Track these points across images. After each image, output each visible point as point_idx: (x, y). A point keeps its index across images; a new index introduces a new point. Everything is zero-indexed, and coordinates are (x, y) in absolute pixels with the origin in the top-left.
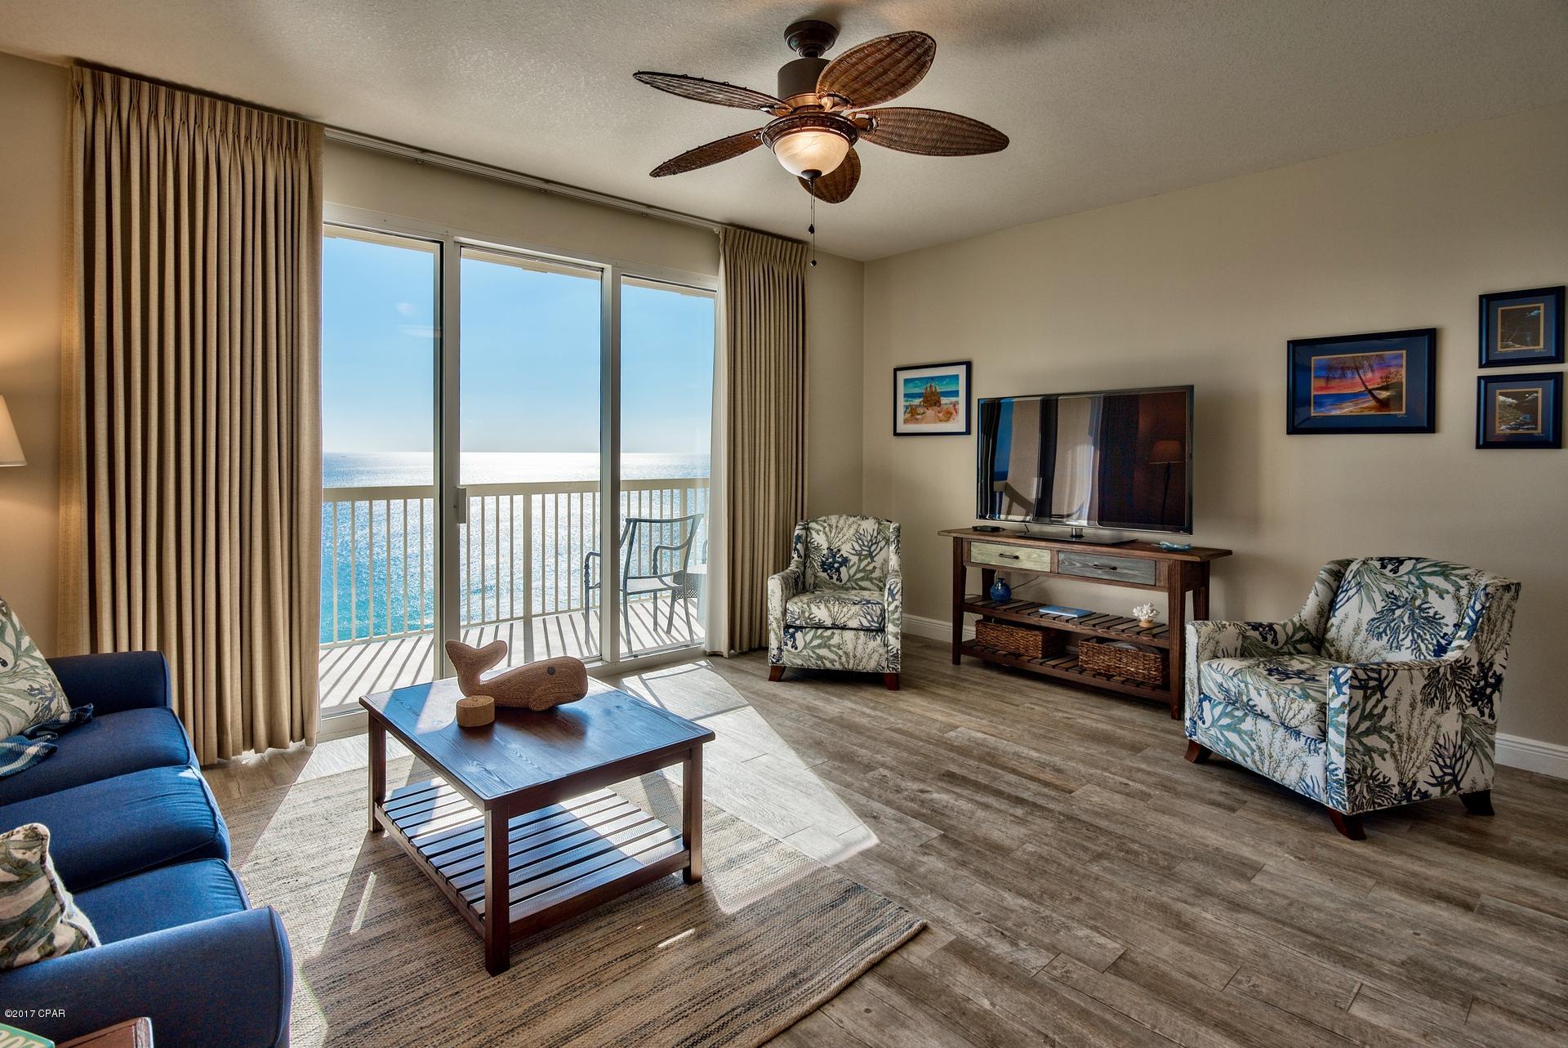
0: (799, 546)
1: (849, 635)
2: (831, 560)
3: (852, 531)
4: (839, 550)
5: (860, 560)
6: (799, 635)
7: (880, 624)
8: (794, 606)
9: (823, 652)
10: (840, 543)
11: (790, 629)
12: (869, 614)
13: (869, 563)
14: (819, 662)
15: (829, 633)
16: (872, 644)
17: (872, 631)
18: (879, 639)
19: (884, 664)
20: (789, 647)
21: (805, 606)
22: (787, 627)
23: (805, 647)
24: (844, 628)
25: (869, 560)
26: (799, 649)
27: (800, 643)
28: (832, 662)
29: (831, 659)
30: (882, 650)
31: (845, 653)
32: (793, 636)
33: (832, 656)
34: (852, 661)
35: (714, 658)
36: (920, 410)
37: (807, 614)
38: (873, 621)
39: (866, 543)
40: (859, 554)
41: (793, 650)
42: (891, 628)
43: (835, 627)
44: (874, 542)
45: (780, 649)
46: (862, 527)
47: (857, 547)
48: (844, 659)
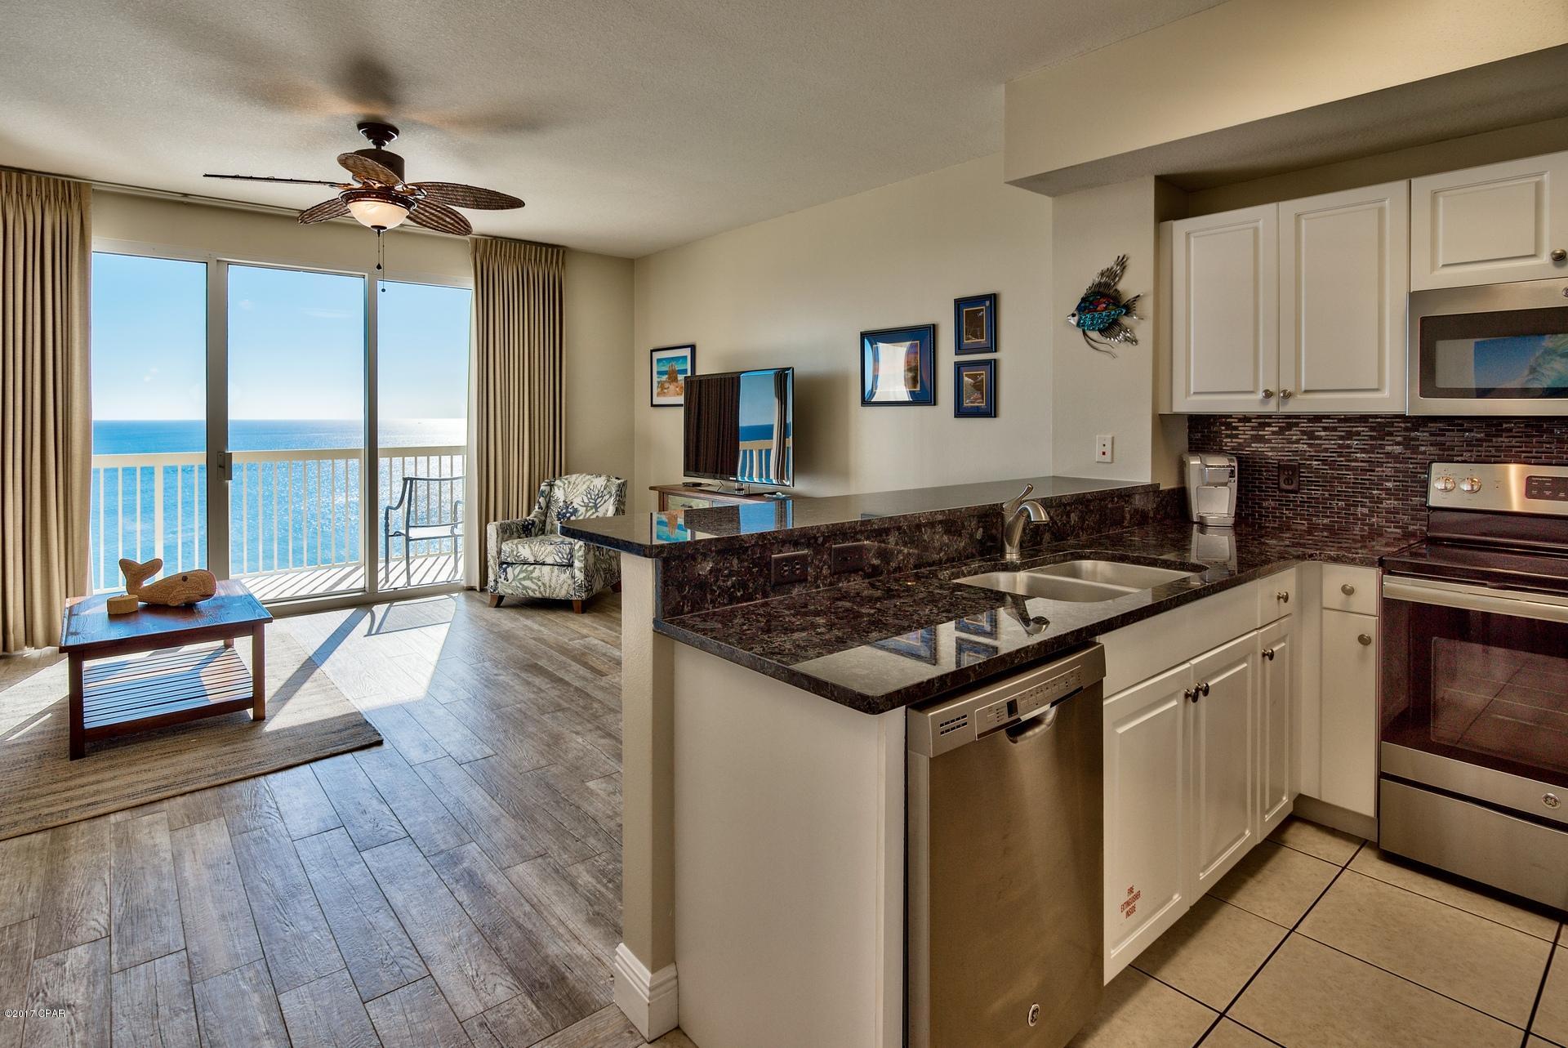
0: (542, 500)
1: (546, 569)
2: (564, 511)
3: (585, 487)
4: (572, 503)
5: (587, 511)
6: (509, 570)
7: (569, 560)
8: (506, 547)
9: (527, 583)
11: (504, 564)
13: (593, 513)
14: (524, 592)
15: (532, 567)
17: (564, 566)
18: (568, 572)
19: (572, 592)
20: (502, 579)
22: (502, 563)
24: (543, 564)
25: (594, 510)
26: (510, 581)
27: (510, 576)
28: (534, 591)
29: (534, 590)
30: (570, 582)
31: (543, 584)
32: (505, 570)
33: (534, 587)
34: (548, 591)
35: (470, 593)
36: (667, 385)
37: (515, 553)
39: (593, 497)
40: (587, 506)
41: (505, 582)
42: (577, 564)
43: (536, 563)
44: (600, 495)
45: (496, 581)
46: (594, 483)
47: (586, 501)
48: (542, 589)
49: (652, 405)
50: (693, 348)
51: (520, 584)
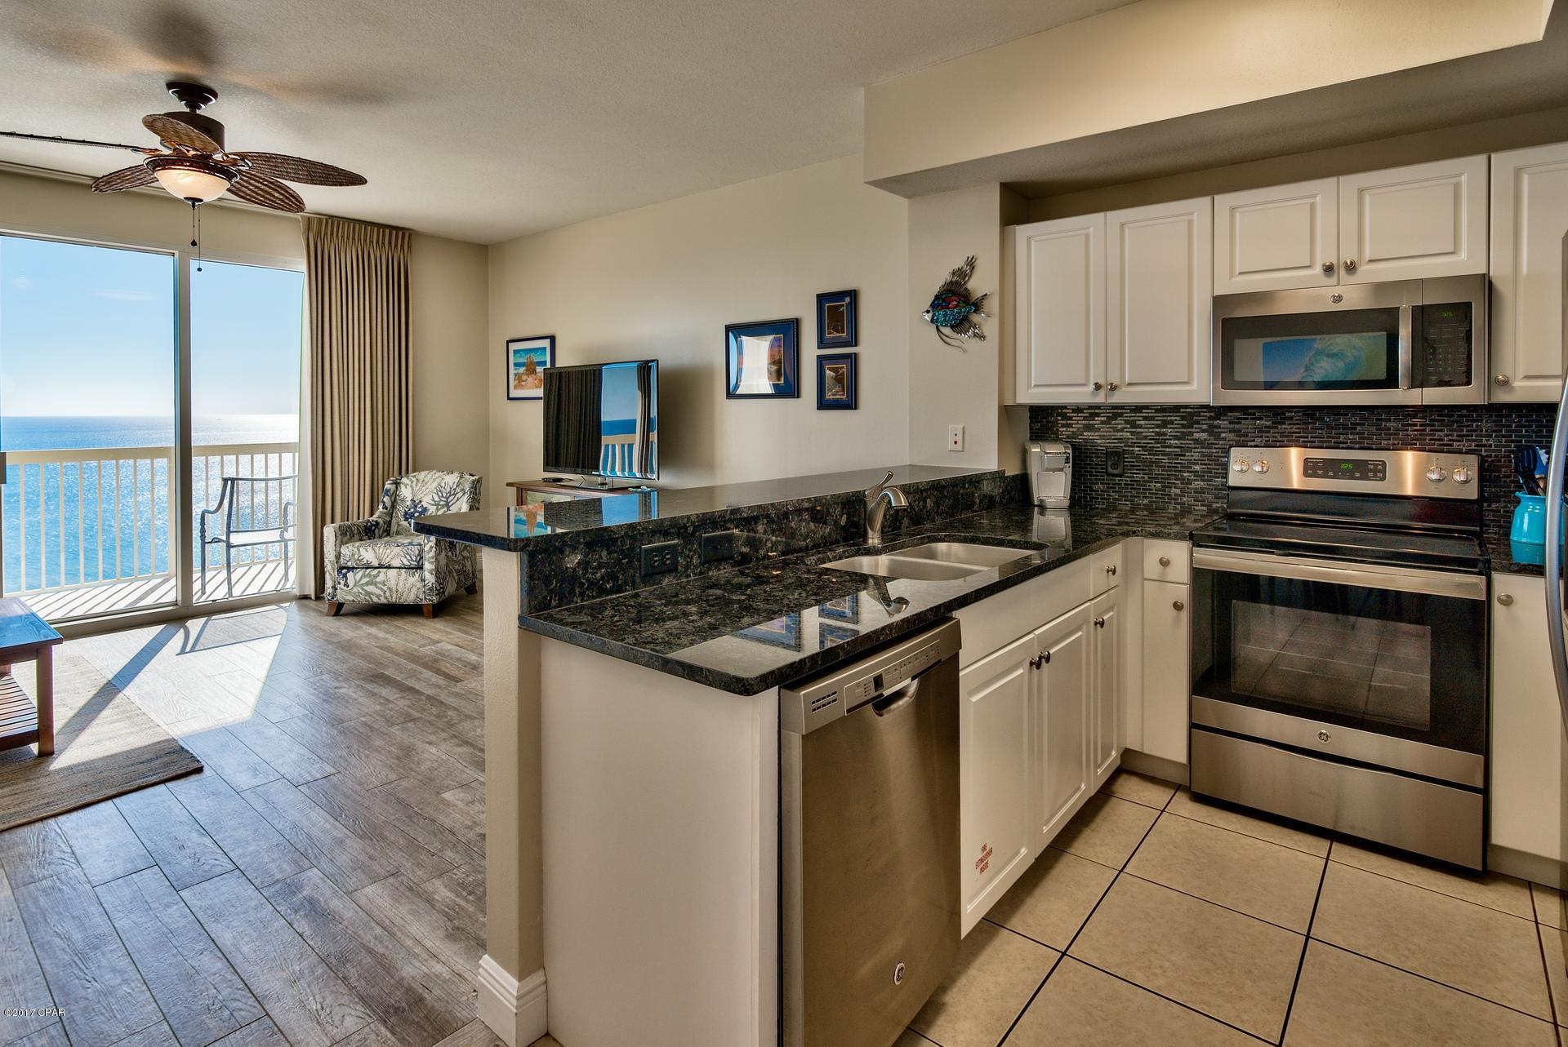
1: (392, 573)
2: (412, 510)
4: (421, 502)
6: (350, 575)
7: (418, 562)
8: (346, 551)
9: (371, 588)
10: (422, 495)
11: (343, 569)
12: (408, 554)
15: (377, 571)
16: (411, 580)
17: (413, 568)
18: (417, 575)
19: (422, 596)
20: (342, 586)
21: (355, 550)
22: (341, 569)
23: (355, 586)
24: (389, 567)
25: (445, 509)
26: (350, 588)
27: (351, 582)
28: (378, 596)
29: (378, 595)
30: (420, 585)
32: (345, 576)
33: (378, 592)
34: (394, 596)
36: (524, 378)
37: (356, 557)
38: (412, 560)
41: (345, 588)
42: (428, 566)
43: (381, 566)
45: (334, 588)
47: (437, 499)
48: (388, 594)
49: (509, 398)
50: (552, 339)
51: (363, 589)
